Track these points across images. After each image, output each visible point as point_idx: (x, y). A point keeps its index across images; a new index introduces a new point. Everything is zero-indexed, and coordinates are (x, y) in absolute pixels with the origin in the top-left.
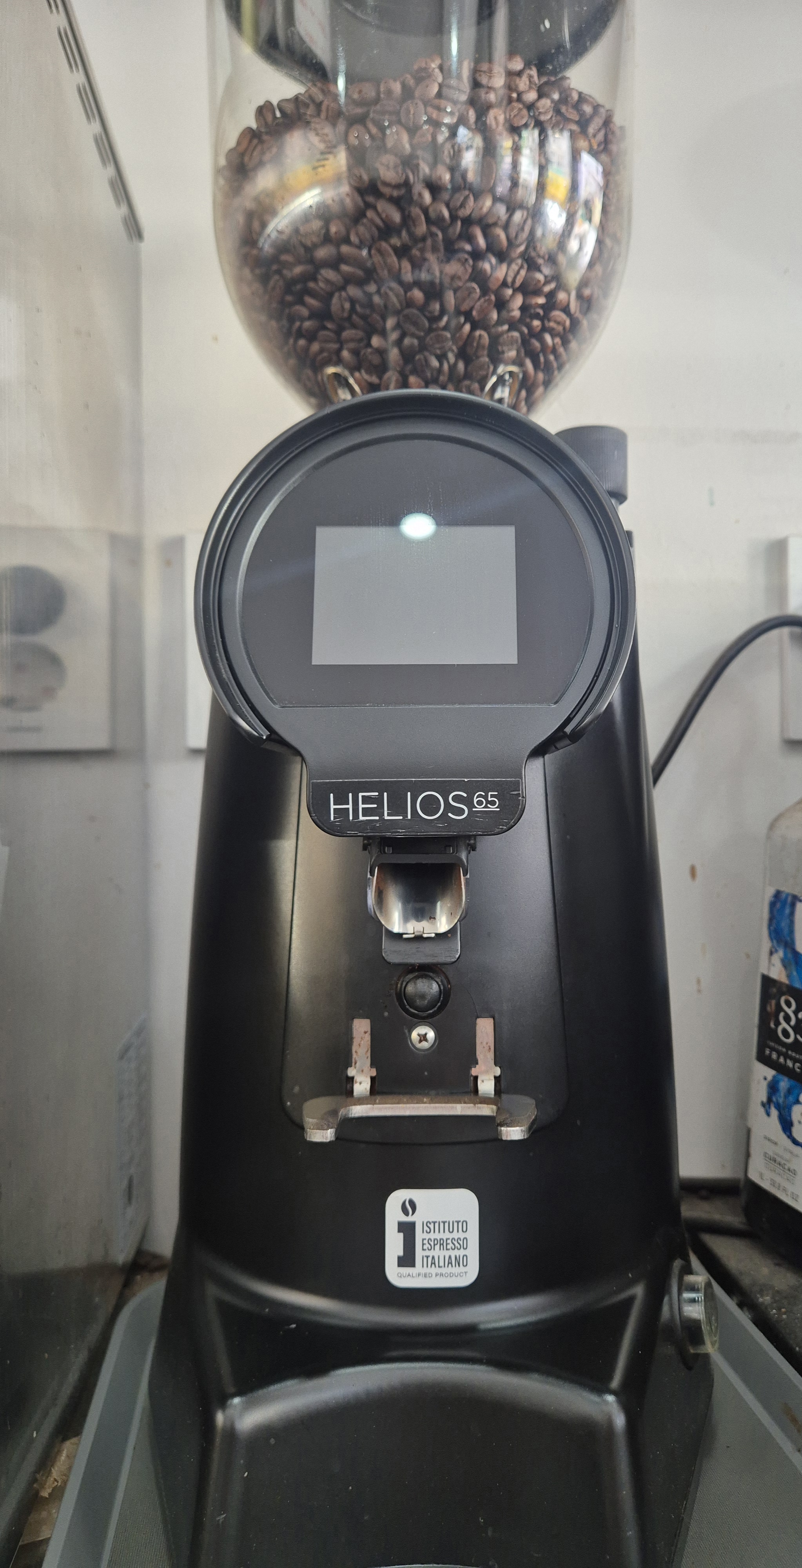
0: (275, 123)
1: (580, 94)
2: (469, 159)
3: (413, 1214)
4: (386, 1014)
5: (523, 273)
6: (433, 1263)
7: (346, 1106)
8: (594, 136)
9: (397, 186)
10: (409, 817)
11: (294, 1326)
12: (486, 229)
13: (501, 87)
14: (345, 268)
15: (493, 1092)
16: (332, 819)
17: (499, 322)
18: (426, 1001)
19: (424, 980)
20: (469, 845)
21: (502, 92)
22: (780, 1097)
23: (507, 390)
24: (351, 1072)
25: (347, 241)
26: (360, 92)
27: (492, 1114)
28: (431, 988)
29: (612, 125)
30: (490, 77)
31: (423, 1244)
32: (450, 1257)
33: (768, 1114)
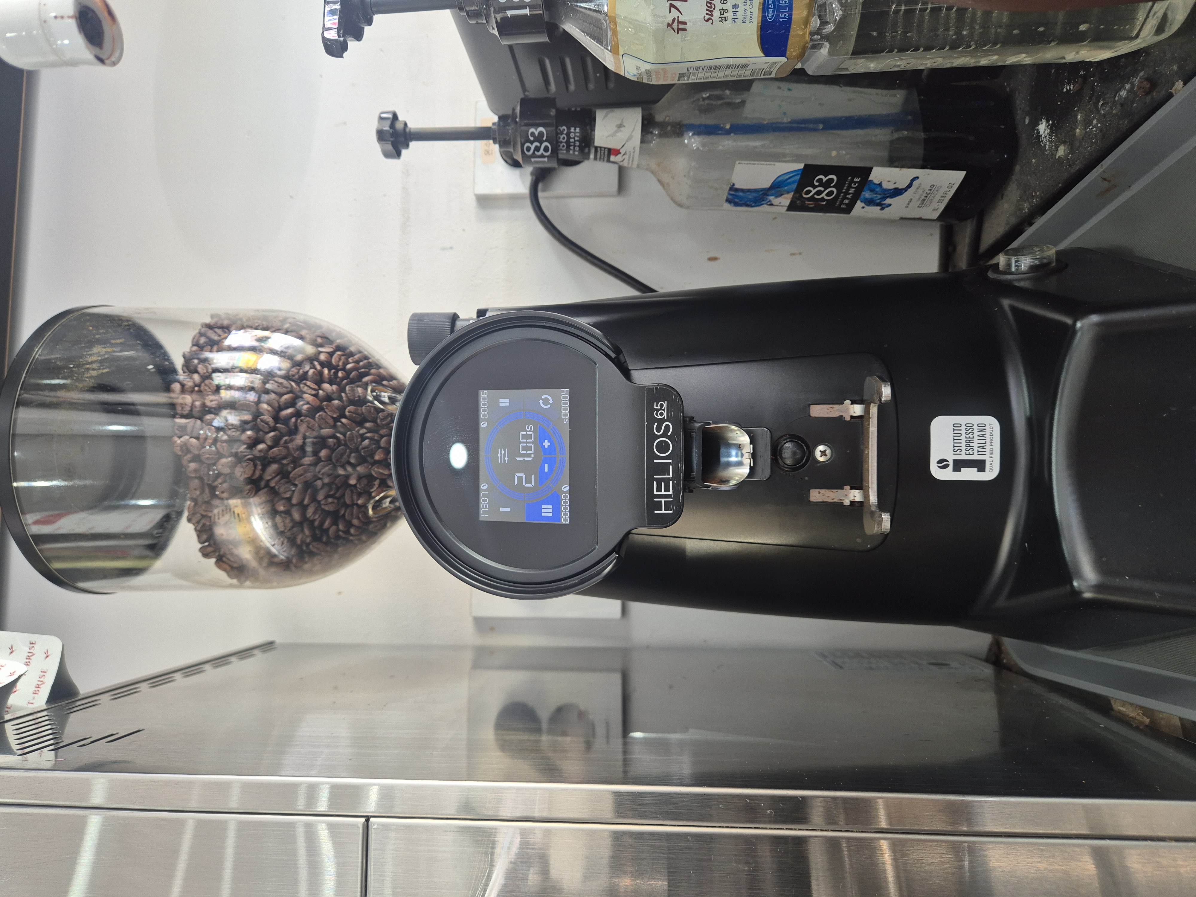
0: (214, 546)
1: (193, 345)
2: (233, 418)
3: (948, 461)
4: (806, 478)
5: (309, 383)
6: (983, 447)
7: (870, 506)
8: (220, 336)
9: (255, 466)
10: (670, 461)
11: (1026, 544)
12: (281, 409)
13: (192, 398)
14: (306, 502)
15: (862, 405)
16: (671, 512)
17: (340, 398)
18: (798, 451)
19: (783, 452)
20: (690, 421)
21: (195, 396)
22: (876, 197)
23: (383, 394)
24: (847, 503)
25: (289, 499)
26: (195, 489)
27: (877, 406)
28: (788, 447)
29: (212, 324)
30: (186, 404)
31: (969, 454)
32: (979, 436)
33: (890, 205)
